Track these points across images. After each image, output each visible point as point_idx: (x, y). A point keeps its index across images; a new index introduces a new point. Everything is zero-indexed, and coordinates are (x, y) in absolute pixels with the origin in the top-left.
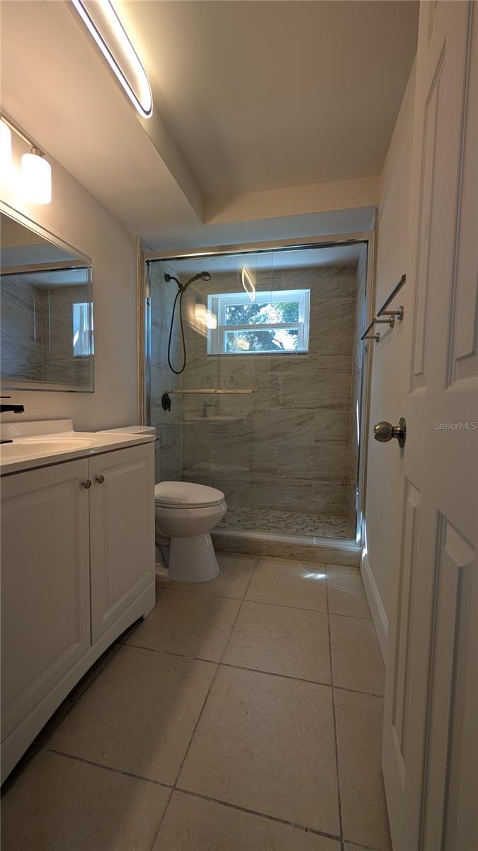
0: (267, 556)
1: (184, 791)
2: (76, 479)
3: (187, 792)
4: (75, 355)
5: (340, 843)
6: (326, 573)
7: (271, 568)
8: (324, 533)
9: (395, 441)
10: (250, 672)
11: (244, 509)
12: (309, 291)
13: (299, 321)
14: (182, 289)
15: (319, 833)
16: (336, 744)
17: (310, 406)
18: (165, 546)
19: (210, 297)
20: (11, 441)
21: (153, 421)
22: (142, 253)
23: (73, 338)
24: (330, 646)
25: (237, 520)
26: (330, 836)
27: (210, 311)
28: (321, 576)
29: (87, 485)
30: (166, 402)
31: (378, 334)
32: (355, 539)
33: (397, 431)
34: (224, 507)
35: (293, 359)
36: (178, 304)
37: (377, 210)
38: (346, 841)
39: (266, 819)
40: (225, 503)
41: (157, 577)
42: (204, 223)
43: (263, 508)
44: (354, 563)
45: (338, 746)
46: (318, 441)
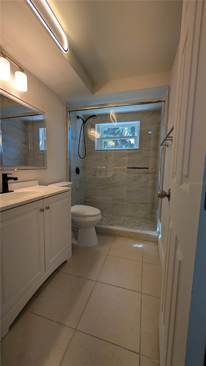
0: (118, 236)
1: (79, 331)
2: (38, 208)
3: (81, 332)
4: (40, 150)
5: (139, 355)
6: (143, 245)
7: (121, 242)
8: (144, 227)
9: (166, 198)
10: (108, 285)
11: (110, 216)
12: (139, 122)
13: (135, 135)
14: (84, 122)
15: (131, 351)
16: (141, 316)
17: (139, 172)
18: (76, 231)
19: (96, 125)
20: (13, 191)
21: (72, 179)
22: (67, 108)
23: (39, 143)
24: (142, 276)
25: (107, 220)
26: (135, 352)
27: (96, 131)
28: (141, 246)
29: (42, 210)
30: (78, 171)
31: (168, 143)
32: (156, 231)
33: (167, 194)
34: (100, 217)
35: (132, 152)
36: (82, 128)
37: (169, 87)
38: (142, 355)
39: (111, 344)
40: (101, 215)
41: (72, 244)
42: (93, 94)
43: (118, 215)
44: (155, 241)
45: (142, 317)
46: (142, 188)
